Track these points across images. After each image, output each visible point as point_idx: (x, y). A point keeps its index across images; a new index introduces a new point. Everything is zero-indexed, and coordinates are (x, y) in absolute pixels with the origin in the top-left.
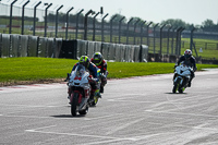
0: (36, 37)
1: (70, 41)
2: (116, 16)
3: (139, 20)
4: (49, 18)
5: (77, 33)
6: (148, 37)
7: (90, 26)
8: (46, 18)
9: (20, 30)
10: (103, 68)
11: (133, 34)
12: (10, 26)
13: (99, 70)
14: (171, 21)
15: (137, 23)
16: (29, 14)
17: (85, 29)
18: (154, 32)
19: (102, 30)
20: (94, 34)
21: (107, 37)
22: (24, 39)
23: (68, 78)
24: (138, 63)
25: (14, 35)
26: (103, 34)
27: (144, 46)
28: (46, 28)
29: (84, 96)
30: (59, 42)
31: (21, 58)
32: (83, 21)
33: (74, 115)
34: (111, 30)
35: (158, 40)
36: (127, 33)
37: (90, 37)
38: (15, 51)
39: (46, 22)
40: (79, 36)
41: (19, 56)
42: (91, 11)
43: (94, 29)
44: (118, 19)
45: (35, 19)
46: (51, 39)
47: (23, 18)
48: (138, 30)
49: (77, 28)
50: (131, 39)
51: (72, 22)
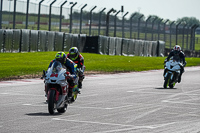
0: (62, 33)
1: (93, 37)
2: (135, 14)
3: (157, 17)
4: (74, 16)
5: (99, 30)
6: (165, 34)
7: (112, 23)
8: (71, 15)
9: (47, 27)
10: (80, 63)
11: (151, 31)
12: (38, 23)
13: (76, 65)
14: (186, 19)
15: (155, 20)
16: (56, 12)
17: (107, 25)
18: (170, 29)
19: (123, 27)
20: (115, 30)
21: (127, 34)
22: (51, 35)
23: (44, 76)
24: (155, 57)
25: (42, 31)
26: (123, 30)
27: (161, 42)
28: (71, 25)
29: (61, 94)
30: (83, 38)
31: (48, 53)
32: (106, 19)
33: (51, 113)
34: (131, 27)
35: (173, 36)
36: (145, 30)
37: (112, 33)
38: (43, 46)
39: (71, 19)
40: (101, 32)
41: (46, 50)
42: (112, 10)
43: (115, 26)
44: (137, 17)
45: (61, 17)
46: (76, 35)
47: (50, 16)
48: (156, 27)
49: (99, 25)
50: (149, 35)
51: (95, 19)
